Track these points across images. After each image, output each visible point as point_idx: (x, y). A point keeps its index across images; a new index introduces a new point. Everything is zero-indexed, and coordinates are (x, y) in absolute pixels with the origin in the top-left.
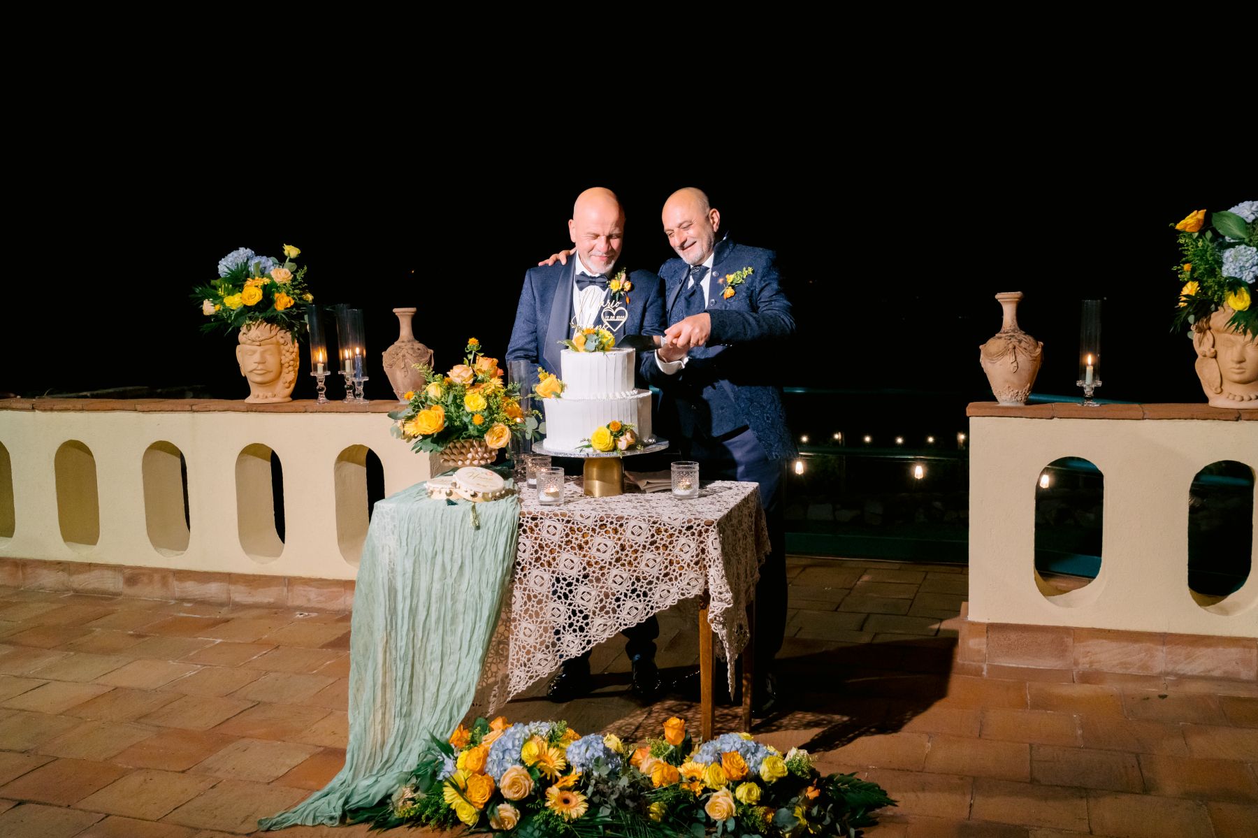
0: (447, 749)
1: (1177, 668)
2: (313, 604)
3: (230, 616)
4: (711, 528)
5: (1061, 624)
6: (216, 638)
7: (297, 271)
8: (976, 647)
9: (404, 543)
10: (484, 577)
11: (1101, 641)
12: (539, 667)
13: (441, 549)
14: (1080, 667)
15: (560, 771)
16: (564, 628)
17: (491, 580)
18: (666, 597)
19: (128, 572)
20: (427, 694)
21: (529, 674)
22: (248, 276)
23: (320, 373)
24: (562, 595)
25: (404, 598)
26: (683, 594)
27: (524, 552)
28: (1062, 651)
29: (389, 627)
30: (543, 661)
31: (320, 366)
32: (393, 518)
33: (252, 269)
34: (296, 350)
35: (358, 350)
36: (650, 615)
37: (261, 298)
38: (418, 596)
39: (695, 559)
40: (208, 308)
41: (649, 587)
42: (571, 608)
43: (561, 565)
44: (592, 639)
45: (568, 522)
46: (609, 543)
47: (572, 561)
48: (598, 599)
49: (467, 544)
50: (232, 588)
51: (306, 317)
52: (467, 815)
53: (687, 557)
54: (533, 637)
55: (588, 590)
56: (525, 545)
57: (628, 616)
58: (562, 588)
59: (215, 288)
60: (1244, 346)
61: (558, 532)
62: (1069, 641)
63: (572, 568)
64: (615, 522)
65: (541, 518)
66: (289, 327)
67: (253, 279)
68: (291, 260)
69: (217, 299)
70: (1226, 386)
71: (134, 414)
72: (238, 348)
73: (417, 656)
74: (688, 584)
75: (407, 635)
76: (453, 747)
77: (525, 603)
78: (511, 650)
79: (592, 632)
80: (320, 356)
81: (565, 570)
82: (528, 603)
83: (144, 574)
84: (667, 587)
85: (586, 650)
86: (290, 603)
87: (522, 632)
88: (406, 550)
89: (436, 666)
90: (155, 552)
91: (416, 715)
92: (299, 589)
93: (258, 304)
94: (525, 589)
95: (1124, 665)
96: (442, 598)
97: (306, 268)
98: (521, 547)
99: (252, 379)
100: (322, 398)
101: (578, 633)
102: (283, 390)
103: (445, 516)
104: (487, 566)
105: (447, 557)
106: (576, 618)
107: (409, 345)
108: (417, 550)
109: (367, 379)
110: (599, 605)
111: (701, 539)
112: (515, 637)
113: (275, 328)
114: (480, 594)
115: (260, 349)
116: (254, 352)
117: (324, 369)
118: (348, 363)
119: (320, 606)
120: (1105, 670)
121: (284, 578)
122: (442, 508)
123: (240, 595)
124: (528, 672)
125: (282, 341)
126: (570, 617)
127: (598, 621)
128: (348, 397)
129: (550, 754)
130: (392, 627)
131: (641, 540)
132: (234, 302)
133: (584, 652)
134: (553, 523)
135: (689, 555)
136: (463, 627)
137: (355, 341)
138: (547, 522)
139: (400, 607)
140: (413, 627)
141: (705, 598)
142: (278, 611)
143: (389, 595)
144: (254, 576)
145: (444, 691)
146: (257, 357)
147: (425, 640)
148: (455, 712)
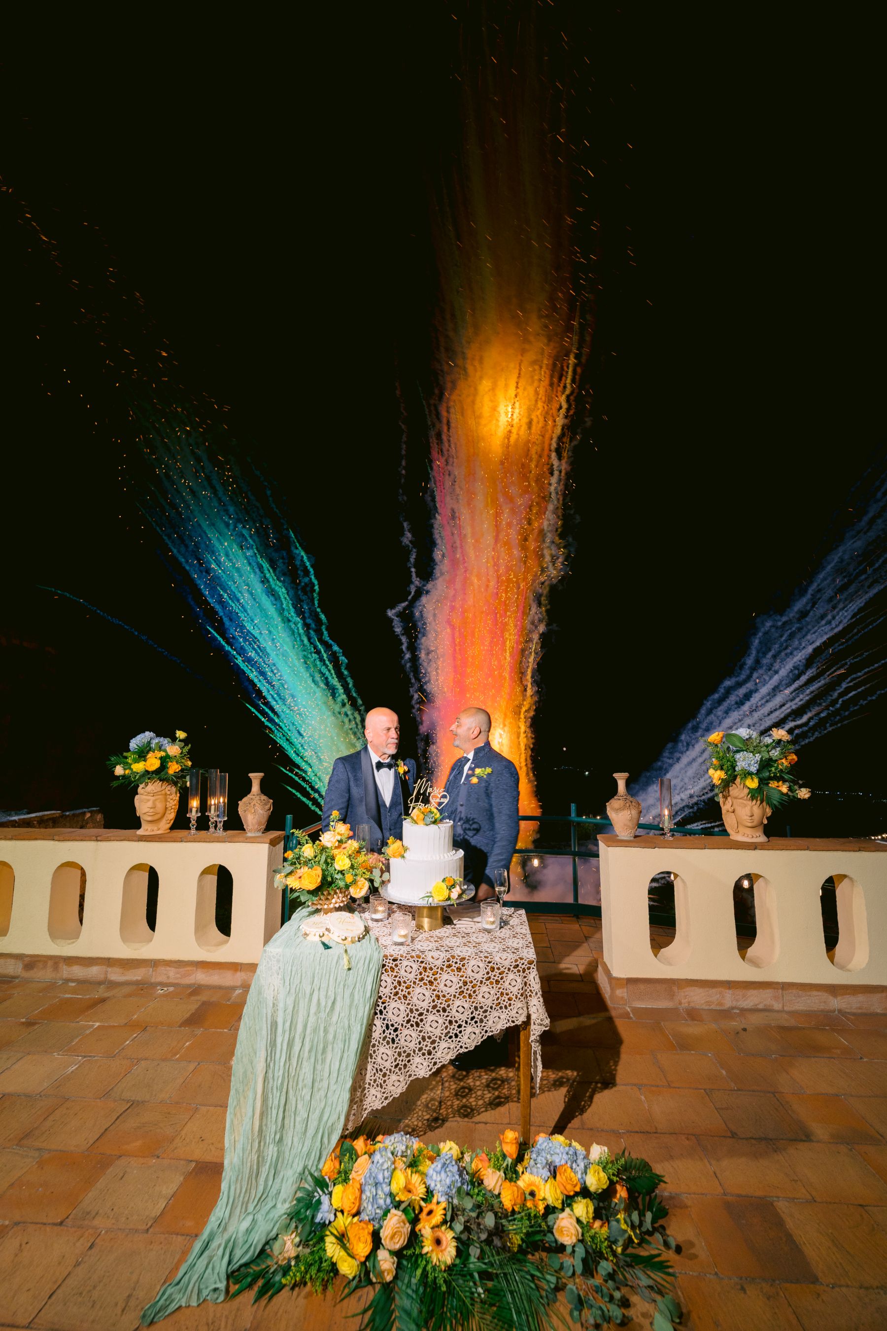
0: (321, 1183)
1: (739, 1004)
2: (171, 980)
3: (106, 995)
4: (532, 966)
5: (668, 977)
6: (94, 1022)
7: (183, 747)
8: (621, 995)
9: (287, 983)
10: (353, 1012)
11: (693, 988)
12: (393, 1088)
13: (318, 987)
14: (683, 1005)
15: (423, 1199)
16: (414, 1051)
17: (360, 1015)
18: (497, 1023)
19: (27, 959)
20: (298, 1119)
21: (385, 1095)
22: (150, 750)
23: (194, 815)
24: (414, 1023)
25: (284, 1032)
26: (513, 1022)
27: (385, 987)
28: (672, 996)
29: (269, 1059)
30: (396, 1082)
31: (194, 810)
32: (278, 961)
33: (153, 746)
34: (178, 798)
35: (221, 800)
36: (485, 1038)
37: (159, 765)
38: (295, 1029)
39: (521, 991)
40: (119, 771)
41: (484, 1014)
42: (421, 1034)
43: (415, 999)
44: (438, 1061)
45: (422, 962)
46: (455, 979)
47: (424, 995)
48: (444, 1026)
49: (340, 983)
50: (109, 969)
51: (188, 778)
52: (348, 1268)
53: (515, 990)
54: (389, 1062)
55: (436, 1019)
56: (386, 981)
57: (469, 1040)
58: (414, 1017)
59: (126, 758)
60: (752, 807)
61: (414, 971)
62: (675, 989)
63: (424, 1001)
64: (459, 962)
65: (401, 960)
66: (175, 784)
67: (154, 752)
68: (180, 741)
69: (127, 766)
70: (741, 829)
71: (52, 842)
72: (137, 797)
73: (291, 1083)
74: (517, 1013)
75: (285, 1065)
76: (327, 1180)
77: (384, 1032)
78: (368, 1072)
79: (439, 1054)
80: (195, 803)
81: (417, 1002)
82: (386, 1031)
83: (39, 961)
84: (498, 1014)
85: (433, 1071)
86: (153, 980)
87: (379, 1057)
88: (288, 989)
89: (306, 1092)
90: (52, 943)
91: (288, 1140)
92: (162, 969)
93: (156, 770)
94: (384, 1019)
95: (708, 1003)
96: (315, 1030)
97: (190, 746)
98: (383, 983)
99: (144, 818)
100: (193, 831)
101: (427, 1056)
102: (164, 826)
103: (322, 959)
104: (356, 1002)
105: (323, 993)
106: (425, 1043)
107: (258, 798)
108: (297, 989)
109: (226, 819)
110: (445, 1031)
111: (525, 975)
112: (373, 1060)
113: (165, 784)
114: (349, 1027)
115: (153, 798)
116: (149, 800)
117: (197, 812)
118: (213, 807)
119: (176, 981)
120: (697, 1007)
121: (151, 961)
122: (320, 952)
123: (116, 975)
124: (384, 1093)
125: (169, 793)
126: (420, 1043)
127: (443, 1045)
128: (210, 830)
129: (413, 1181)
130: (271, 1058)
131: (479, 977)
132: (139, 767)
133: (431, 1073)
134: (410, 964)
135: (516, 988)
136: (333, 1057)
137: (222, 794)
138: (405, 963)
139: (279, 1040)
140: (289, 1058)
141: (527, 1023)
142: (144, 988)
143: (271, 1030)
144: (128, 960)
145: (314, 1117)
146: (150, 804)
147: (298, 1068)
148: (326, 1140)
